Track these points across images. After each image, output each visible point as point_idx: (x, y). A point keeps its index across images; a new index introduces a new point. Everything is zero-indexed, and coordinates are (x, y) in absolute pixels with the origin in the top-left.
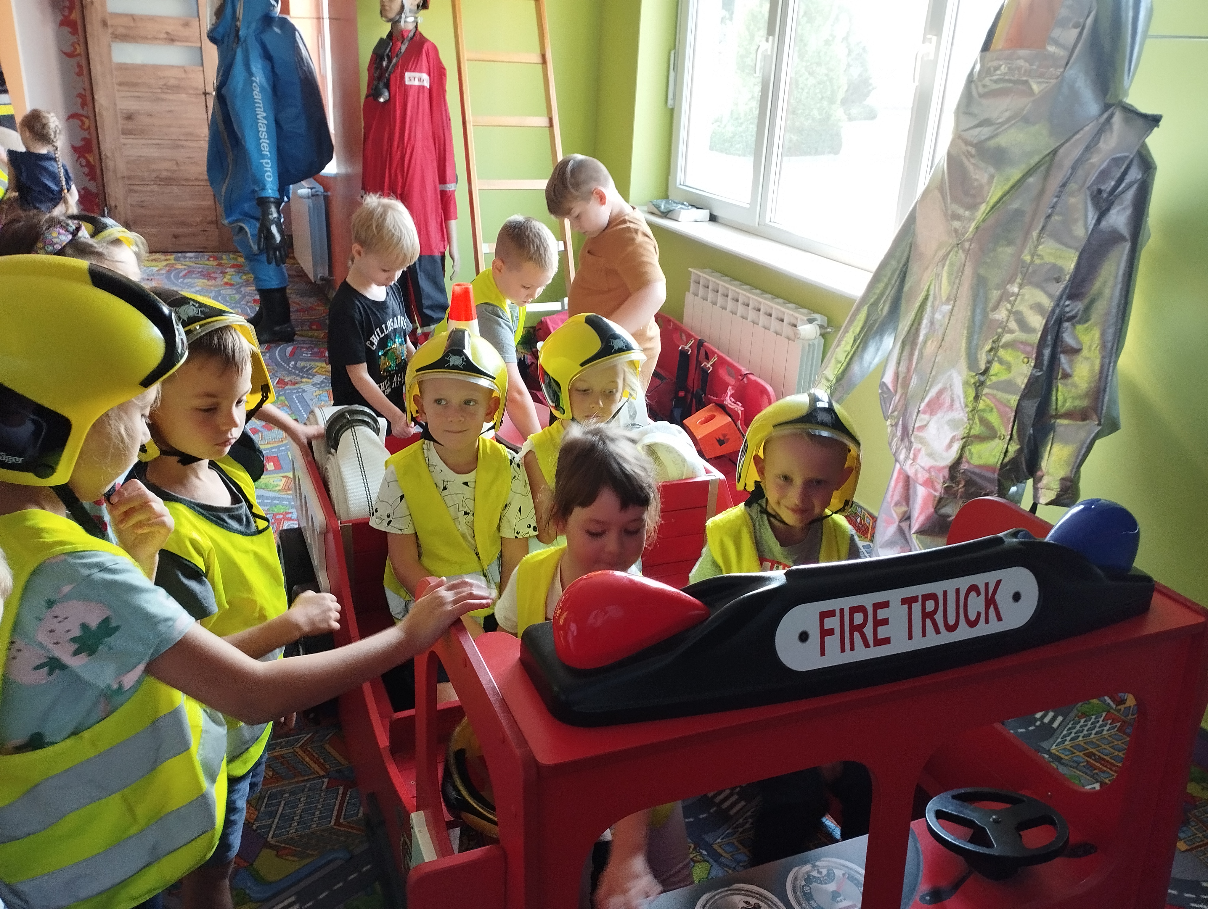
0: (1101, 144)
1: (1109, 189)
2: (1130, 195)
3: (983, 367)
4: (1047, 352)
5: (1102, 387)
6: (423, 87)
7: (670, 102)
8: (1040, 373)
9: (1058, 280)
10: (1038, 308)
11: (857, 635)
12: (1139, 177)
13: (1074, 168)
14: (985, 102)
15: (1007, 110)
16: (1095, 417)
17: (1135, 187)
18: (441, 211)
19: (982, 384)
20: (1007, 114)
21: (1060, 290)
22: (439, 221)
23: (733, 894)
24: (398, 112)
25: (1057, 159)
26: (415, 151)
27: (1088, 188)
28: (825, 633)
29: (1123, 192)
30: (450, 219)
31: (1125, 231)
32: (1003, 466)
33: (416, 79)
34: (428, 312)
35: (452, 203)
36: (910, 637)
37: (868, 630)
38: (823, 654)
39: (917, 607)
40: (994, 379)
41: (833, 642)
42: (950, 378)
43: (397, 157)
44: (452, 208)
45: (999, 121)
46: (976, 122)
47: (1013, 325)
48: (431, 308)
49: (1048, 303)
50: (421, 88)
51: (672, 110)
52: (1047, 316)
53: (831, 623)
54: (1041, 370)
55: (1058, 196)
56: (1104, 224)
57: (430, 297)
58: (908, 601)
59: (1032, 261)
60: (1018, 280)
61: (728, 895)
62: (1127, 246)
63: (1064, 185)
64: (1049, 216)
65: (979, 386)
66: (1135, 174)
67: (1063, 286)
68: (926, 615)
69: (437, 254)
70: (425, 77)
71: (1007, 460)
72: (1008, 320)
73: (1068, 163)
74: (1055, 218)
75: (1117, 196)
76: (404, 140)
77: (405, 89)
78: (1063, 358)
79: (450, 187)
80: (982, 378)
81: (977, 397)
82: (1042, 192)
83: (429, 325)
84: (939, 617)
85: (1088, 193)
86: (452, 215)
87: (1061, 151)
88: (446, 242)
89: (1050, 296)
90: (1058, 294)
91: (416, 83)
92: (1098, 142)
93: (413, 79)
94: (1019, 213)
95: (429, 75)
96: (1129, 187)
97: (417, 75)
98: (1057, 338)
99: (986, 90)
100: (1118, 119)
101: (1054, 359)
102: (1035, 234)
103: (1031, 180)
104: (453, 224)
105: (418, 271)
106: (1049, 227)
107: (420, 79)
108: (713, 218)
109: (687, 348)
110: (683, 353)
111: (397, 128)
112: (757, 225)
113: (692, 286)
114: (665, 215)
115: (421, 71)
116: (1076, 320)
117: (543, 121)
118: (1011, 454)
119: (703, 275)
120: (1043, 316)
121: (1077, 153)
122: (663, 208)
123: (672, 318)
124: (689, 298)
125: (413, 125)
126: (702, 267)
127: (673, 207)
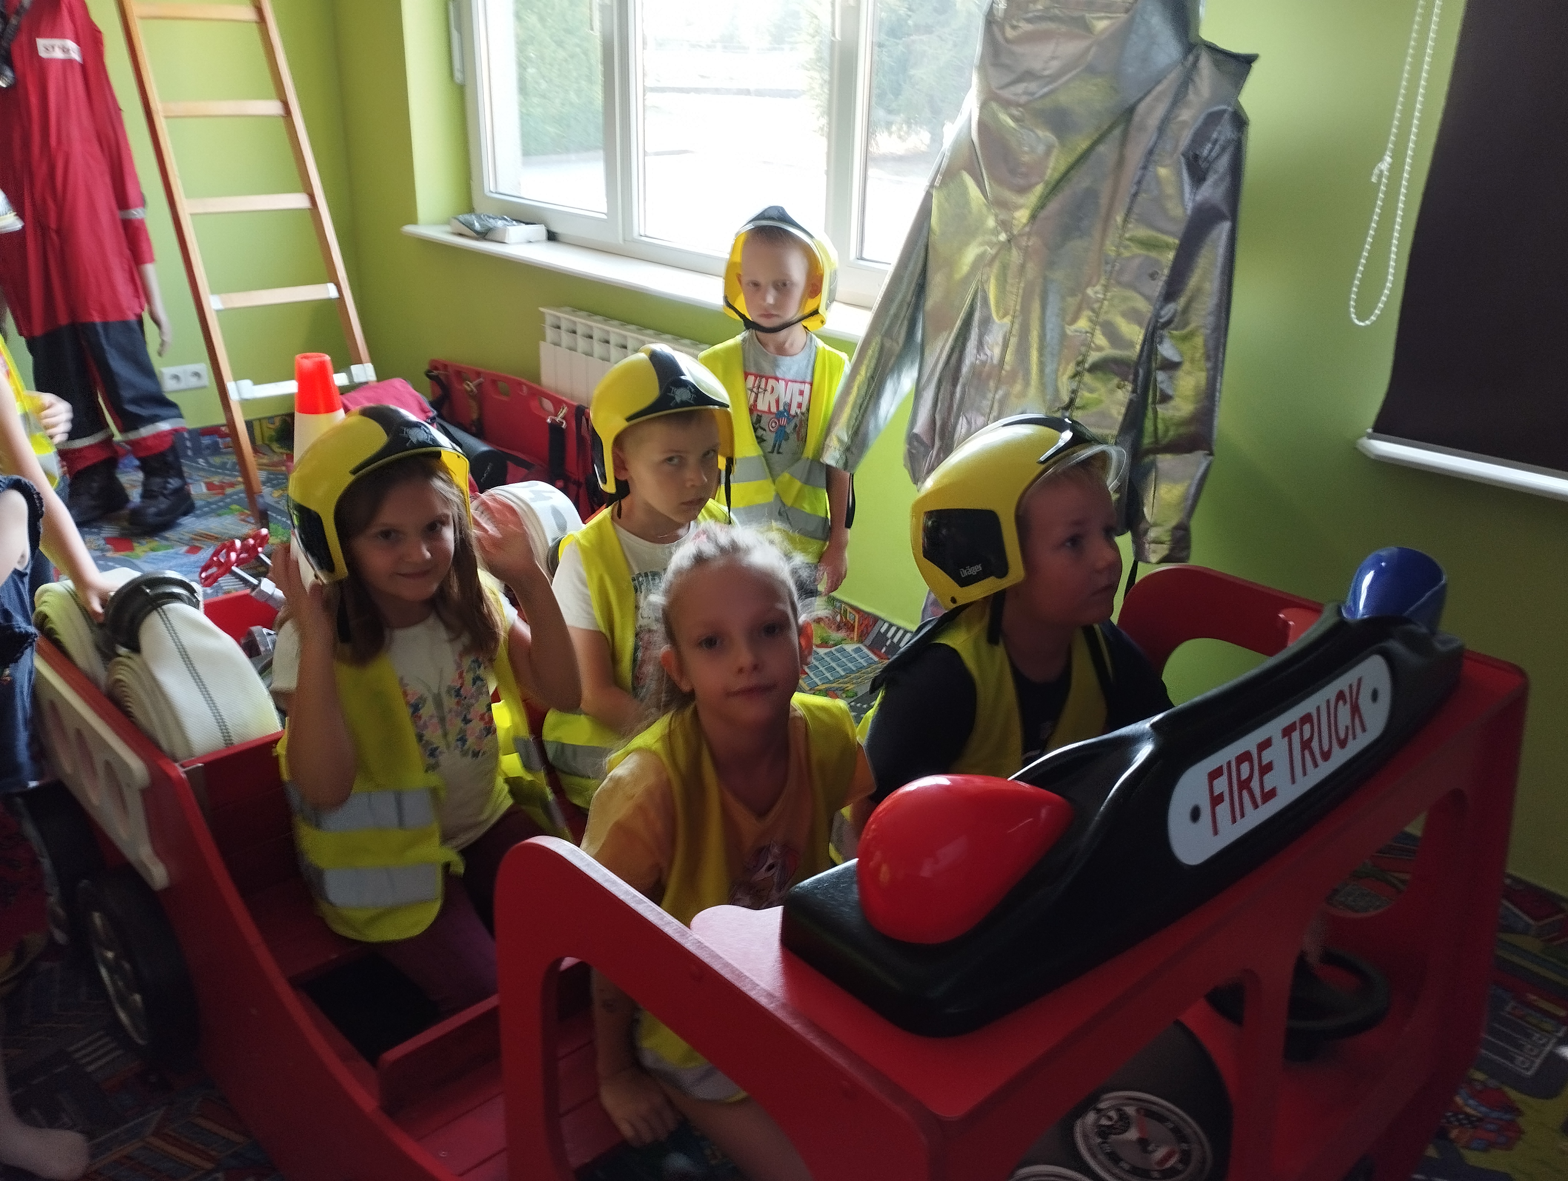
0: (1191, 96)
1: (1205, 153)
2: (1225, 160)
4: (1143, 372)
5: (1210, 408)
6: (71, 61)
7: (458, 75)
8: (1137, 398)
9: (1153, 276)
10: (1133, 315)
11: (1245, 793)
12: (1233, 137)
13: (1161, 129)
14: (1018, 49)
15: (1053, 58)
16: (1205, 445)
17: (1231, 148)
18: (127, 252)
20: (1055, 65)
21: (1159, 288)
22: (126, 267)
24: (34, 100)
25: (1136, 118)
26: (71, 161)
27: (1183, 153)
28: (1216, 800)
29: (1218, 156)
30: (144, 262)
31: (1225, 209)
33: (57, 49)
35: (143, 237)
36: (1293, 782)
37: (1255, 784)
38: (1216, 832)
39: (1296, 735)
40: (1081, 411)
41: (1223, 809)
43: (41, 171)
44: (144, 246)
45: (1047, 73)
46: (1012, 77)
47: (1100, 340)
48: (135, 401)
49: (1144, 307)
50: (68, 63)
51: (461, 89)
52: (1145, 325)
53: (1221, 785)
54: (1138, 393)
55: (1145, 168)
56: (1198, 198)
57: (132, 386)
58: (1287, 732)
59: (1119, 254)
60: (1103, 281)
62: (1226, 226)
63: (1151, 152)
64: (1135, 195)
66: (1229, 135)
67: (1161, 283)
68: (1306, 745)
69: (132, 318)
70: (71, 45)
72: (1092, 334)
73: (1153, 122)
74: (1143, 196)
75: (1211, 163)
76: (49, 145)
77: (42, 66)
78: (1161, 376)
79: (137, 213)
82: (1121, 162)
84: (1315, 744)
85: (1183, 160)
86: (147, 258)
87: (1142, 108)
88: (143, 300)
89: (1147, 298)
90: (1156, 294)
91: (58, 54)
92: (1186, 93)
93: (51, 49)
94: (1091, 194)
95: (78, 42)
96: (1223, 151)
97: (57, 42)
98: (1154, 352)
99: (1019, 32)
100: (1205, 63)
101: (1150, 375)
102: (1119, 219)
103: (1102, 148)
104: (151, 271)
105: (106, 347)
106: (1136, 210)
107: (65, 50)
108: (552, 237)
110: (555, 428)
111: (36, 126)
112: (621, 242)
113: (550, 333)
115: (63, 36)
116: (1172, 326)
117: (276, 108)
120: (1140, 324)
121: (1162, 109)
122: (477, 226)
123: (523, 380)
124: (546, 350)
125: (63, 120)
126: (558, 305)
127: (492, 223)
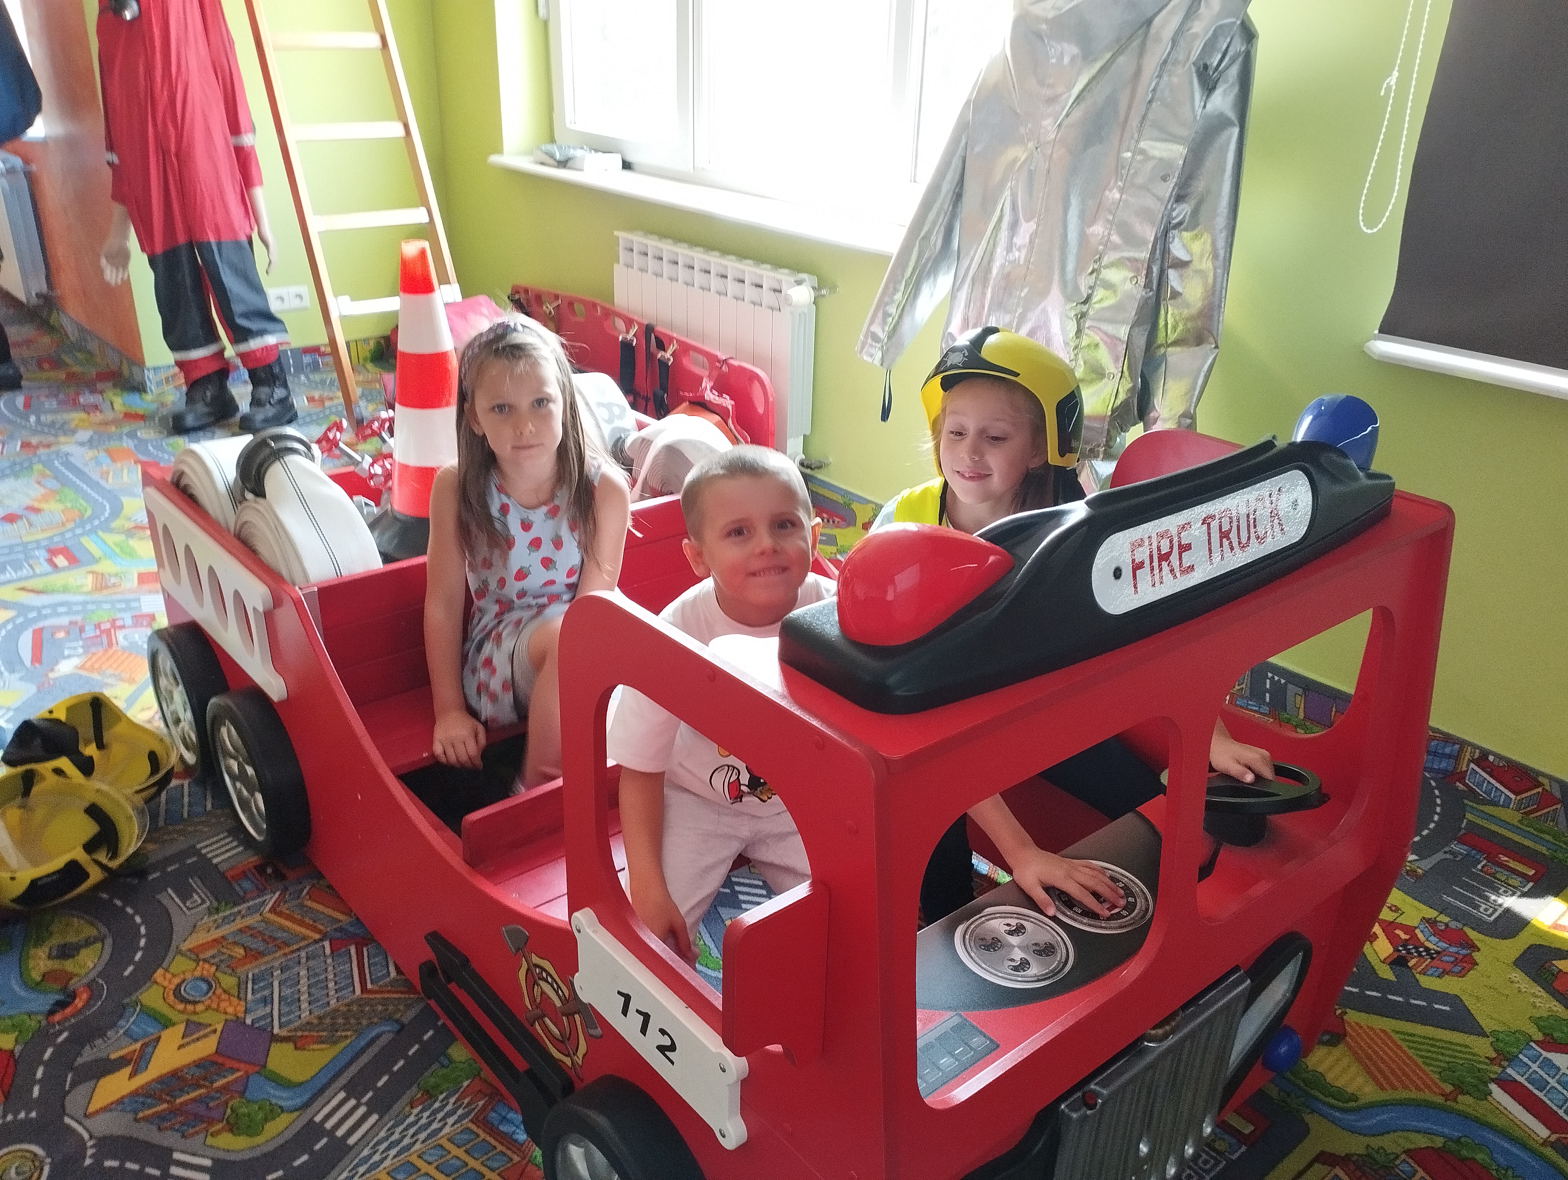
0: (1203, 10)
1: (1215, 64)
2: (1234, 71)
3: (1085, 292)
4: (1155, 269)
5: (1217, 303)
8: (1151, 294)
9: (1164, 179)
10: (1145, 214)
11: (1164, 565)
12: (1243, 49)
13: (1175, 41)
16: (1211, 339)
17: (1240, 59)
18: (238, 176)
19: (1083, 315)
21: (1170, 190)
22: (238, 190)
23: (988, 920)
24: (156, 32)
25: (1153, 30)
26: (189, 91)
27: (1194, 63)
28: (1137, 566)
29: (1227, 67)
30: (253, 185)
31: (1232, 115)
32: (1113, 411)
34: (242, 322)
35: (253, 163)
36: (1211, 563)
37: (1174, 559)
38: (1136, 591)
39: (1214, 527)
40: (1097, 306)
41: (1144, 574)
42: (1044, 311)
44: (254, 170)
47: (1116, 240)
49: (1157, 208)
51: (546, 23)
52: (1157, 224)
53: (1141, 554)
54: (1151, 290)
55: (1160, 76)
56: (1209, 106)
58: (1207, 521)
60: (1119, 184)
61: (983, 922)
62: (1236, 131)
63: (1165, 63)
64: (1150, 102)
65: (1081, 318)
66: (1238, 46)
67: (1172, 185)
68: (1224, 534)
69: (243, 239)
71: (1118, 402)
72: (1109, 234)
73: (1168, 34)
74: (1157, 103)
75: (1221, 73)
76: (171, 76)
78: (1172, 274)
79: (247, 140)
80: (1084, 308)
81: (1079, 332)
82: (1138, 73)
83: (247, 340)
84: (1233, 535)
85: (1193, 69)
86: (256, 180)
87: (1157, 21)
88: (253, 220)
89: (1159, 199)
90: (1168, 195)
92: (1198, 7)
94: (1111, 102)
96: (1233, 61)
98: (1165, 251)
101: (1162, 273)
102: (1134, 125)
103: (1121, 59)
104: (260, 194)
105: (219, 265)
106: (1150, 117)
108: (627, 166)
109: (630, 336)
110: (625, 343)
111: (158, 56)
112: (692, 170)
113: (623, 255)
114: (563, 164)
116: (1183, 227)
117: (374, 41)
118: (1122, 397)
119: (638, 239)
121: (1176, 21)
122: (557, 155)
123: (598, 301)
124: (619, 272)
125: (183, 50)
126: (632, 228)
